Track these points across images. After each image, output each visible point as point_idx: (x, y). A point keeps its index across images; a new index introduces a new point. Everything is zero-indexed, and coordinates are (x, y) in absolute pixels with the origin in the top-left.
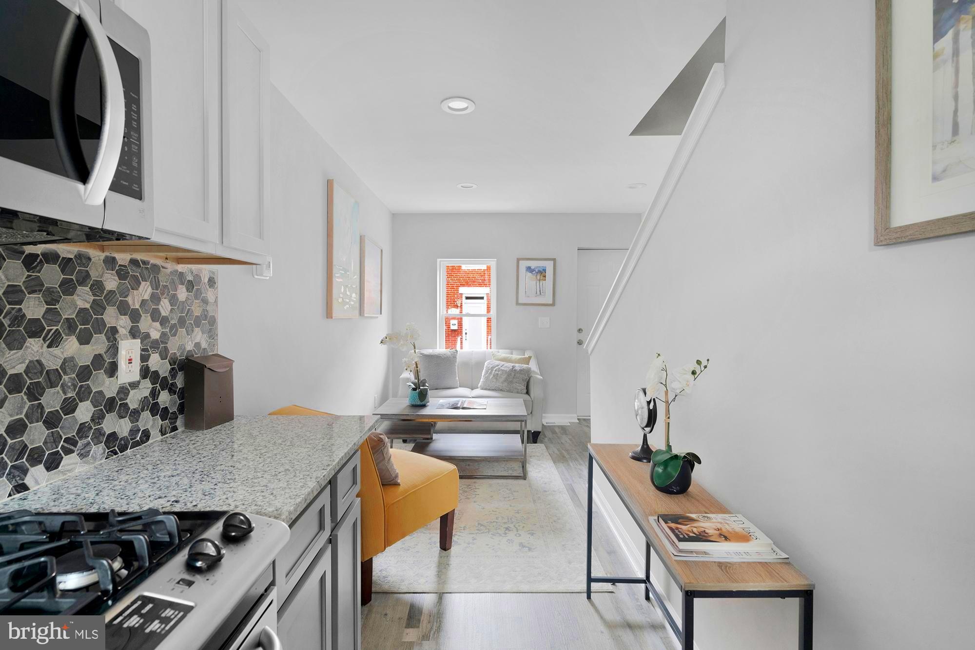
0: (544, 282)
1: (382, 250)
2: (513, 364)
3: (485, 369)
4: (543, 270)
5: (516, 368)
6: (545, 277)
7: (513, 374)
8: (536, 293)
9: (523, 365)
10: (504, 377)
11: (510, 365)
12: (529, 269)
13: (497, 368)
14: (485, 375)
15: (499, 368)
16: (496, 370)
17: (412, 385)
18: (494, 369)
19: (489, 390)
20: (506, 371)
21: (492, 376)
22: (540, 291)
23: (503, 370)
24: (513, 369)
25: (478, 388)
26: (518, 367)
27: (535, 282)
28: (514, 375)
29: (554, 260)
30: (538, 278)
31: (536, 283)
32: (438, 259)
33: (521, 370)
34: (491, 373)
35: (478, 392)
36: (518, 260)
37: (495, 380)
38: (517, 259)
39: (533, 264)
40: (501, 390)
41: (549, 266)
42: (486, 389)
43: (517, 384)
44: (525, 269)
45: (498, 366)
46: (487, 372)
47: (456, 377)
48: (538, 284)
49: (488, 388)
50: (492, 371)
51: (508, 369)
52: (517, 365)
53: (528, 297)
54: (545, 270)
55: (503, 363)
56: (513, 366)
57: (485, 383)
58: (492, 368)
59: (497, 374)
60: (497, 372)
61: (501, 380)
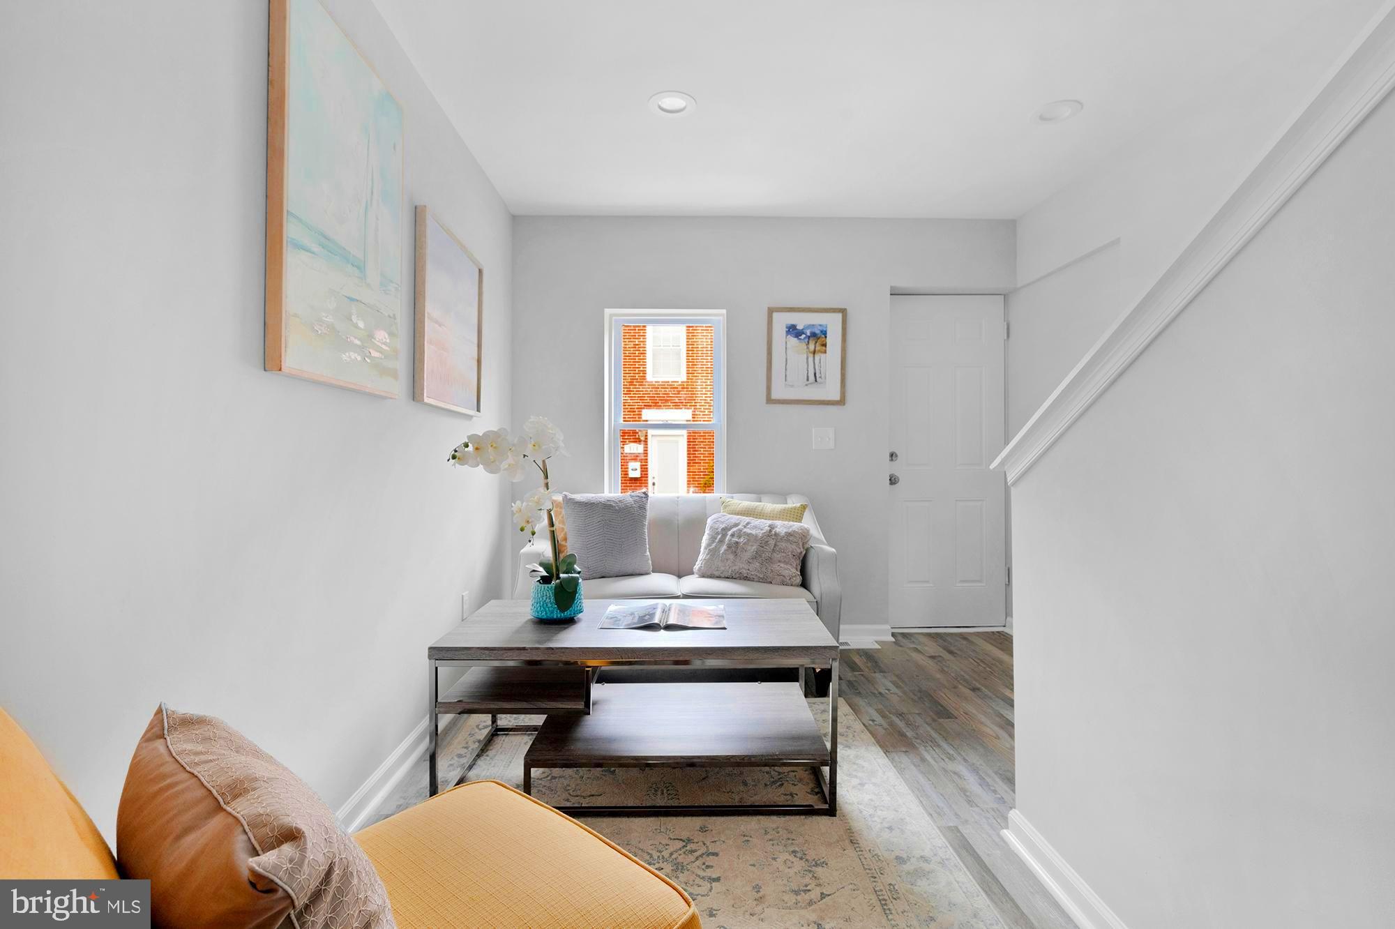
0: (823, 355)
1: (480, 271)
2: (770, 522)
3: (707, 532)
4: (822, 332)
5: (778, 530)
6: (825, 345)
7: (772, 542)
8: (808, 380)
9: (791, 523)
10: (753, 548)
11: (764, 524)
12: (793, 330)
13: (734, 529)
14: (709, 545)
15: (740, 530)
16: (733, 535)
17: (541, 569)
18: (730, 533)
19: (719, 577)
20: (756, 536)
21: (724, 547)
22: (815, 374)
23: (749, 535)
24: (770, 531)
25: (693, 574)
26: (782, 527)
27: (805, 355)
28: (775, 545)
29: (843, 311)
30: (812, 347)
31: (807, 358)
32: (606, 310)
33: (789, 534)
34: (721, 541)
35: (693, 583)
36: (771, 311)
37: (731, 557)
38: (769, 309)
39: (801, 321)
40: (746, 578)
41: (832, 324)
42: (711, 576)
43: (782, 565)
44: (785, 330)
45: (736, 525)
46: (712, 539)
47: (645, 552)
48: (811, 359)
49: (717, 573)
50: (724, 535)
51: (760, 533)
52: (778, 523)
53: (792, 386)
54: (824, 333)
55: (747, 519)
56: (769, 526)
57: (708, 562)
58: (723, 529)
59: (737, 543)
60: (735, 539)
61: (747, 555)
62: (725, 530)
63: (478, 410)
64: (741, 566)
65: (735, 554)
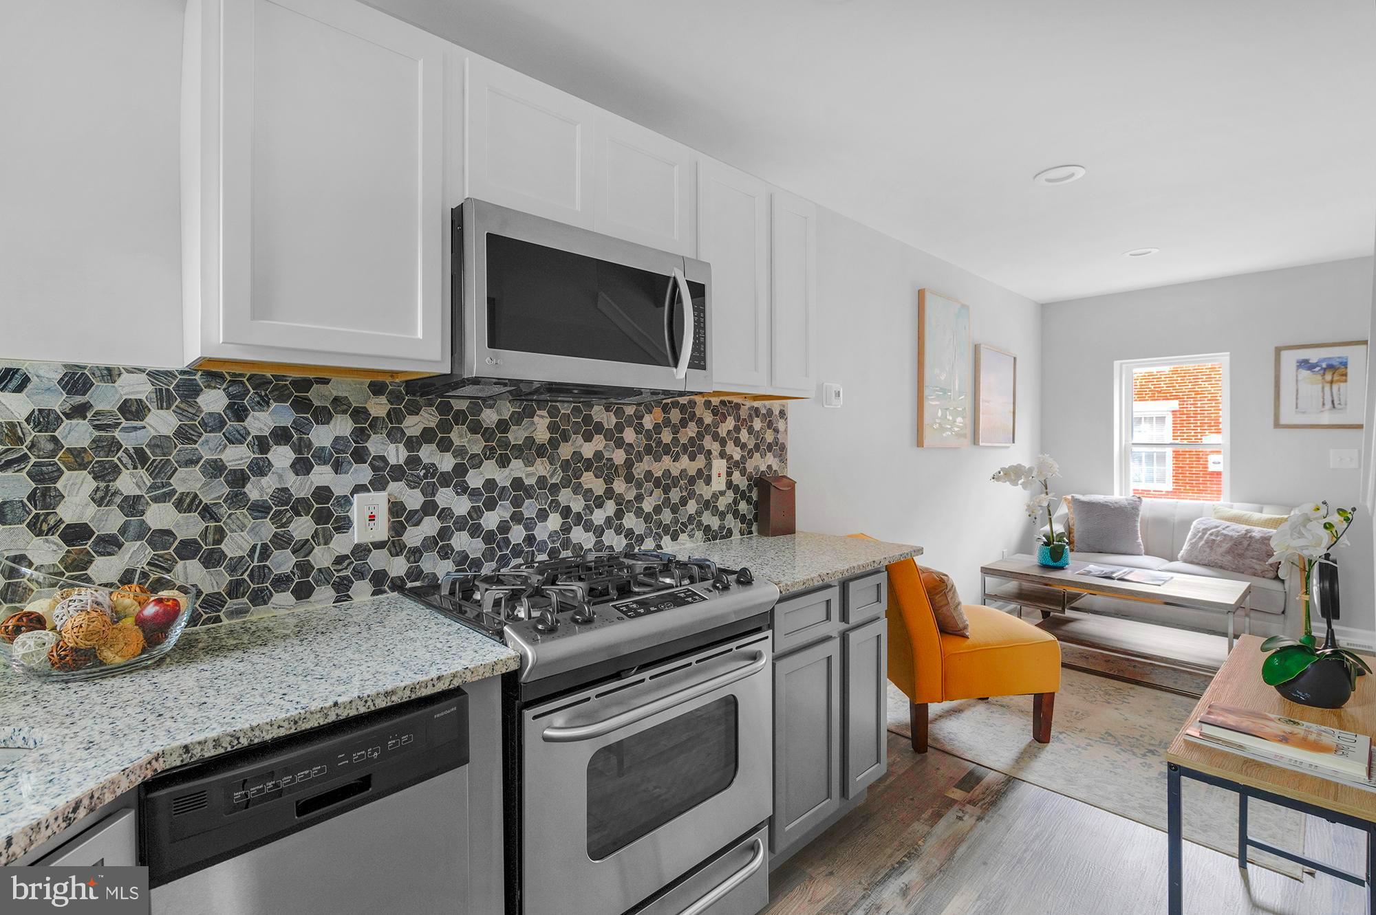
0: (1342, 384)
1: (1015, 359)
2: (1248, 527)
3: (1192, 530)
4: (1341, 363)
5: (1254, 534)
6: (1345, 375)
7: (1246, 543)
8: (1323, 406)
9: (1271, 530)
10: (1226, 546)
11: (1243, 528)
12: (1304, 364)
13: (1214, 530)
14: (1191, 540)
15: (1219, 531)
16: (1211, 534)
17: (1044, 538)
18: (1209, 532)
19: (1198, 564)
20: (1232, 537)
21: (1203, 542)
22: (1332, 401)
23: (1225, 535)
24: (1246, 534)
25: (1178, 558)
26: (1257, 532)
27: (1320, 386)
28: (1249, 545)
29: (1367, 343)
30: (1328, 378)
31: (1323, 388)
32: (1115, 362)
34: (1201, 538)
35: (1178, 565)
36: (1278, 350)
37: (1208, 550)
38: (1276, 348)
39: (1316, 355)
40: (1221, 567)
41: (1356, 354)
42: (1192, 563)
43: (1254, 561)
44: (1295, 365)
45: (1217, 527)
46: (1195, 535)
47: (1137, 538)
48: (1327, 389)
49: (1196, 561)
50: (1204, 534)
51: (1235, 534)
52: (1257, 529)
53: (1304, 413)
54: (1344, 364)
55: (1228, 523)
56: (1246, 531)
57: (1190, 551)
58: (1204, 529)
59: (1214, 540)
60: (1213, 537)
61: (1220, 550)
62: (1206, 530)
63: (1014, 442)
64: (1213, 557)
65: (1211, 548)
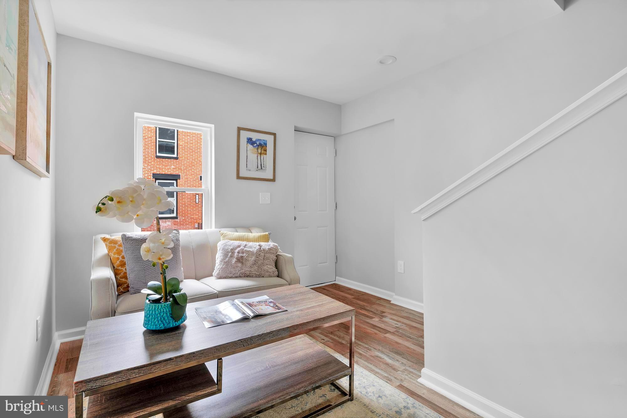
0: (265, 156)
1: (49, 64)
2: (258, 243)
3: (219, 252)
4: (264, 143)
5: (263, 248)
6: (266, 151)
7: (262, 254)
8: (258, 168)
10: (252, 259)
11: (255, 245)
12: (250, 141)
13: (239, 249)
14: (221, 260)
15: (242, 249)
16: (238, 252)
18: (237, 251)
20: (253, 252)
21: (234, 260)
22: (261, 165)
23: (248, 252)
24: (260, 248)
26: (264, 246)
27: (257, 155)
29: (274, 134)
30: (260, 151)
31: (257, 157)
33: (270, 249)
34: (231, 256)
36: (239, 129)
37: (240, 265)
38: (238, 127)
39: (255, 136)
41: (269, 139)
42: (224, 278)
43: (269, 266)
44: (246, 140)
45: (239, 246)
46: (224, 255)
47: (181, 267)
48: (259, 157)
49: (230, 275)
50: (233, 253)
51: (254, 250)
52: (262, 244)
53: (250, 170)
54: (266, 144)
55: (244, 243)
56: (259, 245)
57: (222, 269)
58: (232, 250)
59: (242, 256)
60: (240, 255)
61: (249, 264)
62: (233, 251)
63: (48, 172)
64: (246, 269)
65: (242, 263)
